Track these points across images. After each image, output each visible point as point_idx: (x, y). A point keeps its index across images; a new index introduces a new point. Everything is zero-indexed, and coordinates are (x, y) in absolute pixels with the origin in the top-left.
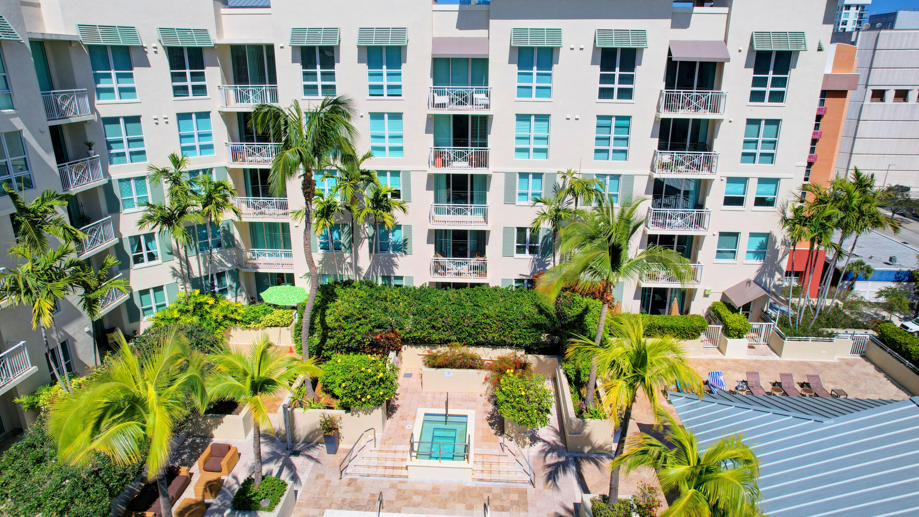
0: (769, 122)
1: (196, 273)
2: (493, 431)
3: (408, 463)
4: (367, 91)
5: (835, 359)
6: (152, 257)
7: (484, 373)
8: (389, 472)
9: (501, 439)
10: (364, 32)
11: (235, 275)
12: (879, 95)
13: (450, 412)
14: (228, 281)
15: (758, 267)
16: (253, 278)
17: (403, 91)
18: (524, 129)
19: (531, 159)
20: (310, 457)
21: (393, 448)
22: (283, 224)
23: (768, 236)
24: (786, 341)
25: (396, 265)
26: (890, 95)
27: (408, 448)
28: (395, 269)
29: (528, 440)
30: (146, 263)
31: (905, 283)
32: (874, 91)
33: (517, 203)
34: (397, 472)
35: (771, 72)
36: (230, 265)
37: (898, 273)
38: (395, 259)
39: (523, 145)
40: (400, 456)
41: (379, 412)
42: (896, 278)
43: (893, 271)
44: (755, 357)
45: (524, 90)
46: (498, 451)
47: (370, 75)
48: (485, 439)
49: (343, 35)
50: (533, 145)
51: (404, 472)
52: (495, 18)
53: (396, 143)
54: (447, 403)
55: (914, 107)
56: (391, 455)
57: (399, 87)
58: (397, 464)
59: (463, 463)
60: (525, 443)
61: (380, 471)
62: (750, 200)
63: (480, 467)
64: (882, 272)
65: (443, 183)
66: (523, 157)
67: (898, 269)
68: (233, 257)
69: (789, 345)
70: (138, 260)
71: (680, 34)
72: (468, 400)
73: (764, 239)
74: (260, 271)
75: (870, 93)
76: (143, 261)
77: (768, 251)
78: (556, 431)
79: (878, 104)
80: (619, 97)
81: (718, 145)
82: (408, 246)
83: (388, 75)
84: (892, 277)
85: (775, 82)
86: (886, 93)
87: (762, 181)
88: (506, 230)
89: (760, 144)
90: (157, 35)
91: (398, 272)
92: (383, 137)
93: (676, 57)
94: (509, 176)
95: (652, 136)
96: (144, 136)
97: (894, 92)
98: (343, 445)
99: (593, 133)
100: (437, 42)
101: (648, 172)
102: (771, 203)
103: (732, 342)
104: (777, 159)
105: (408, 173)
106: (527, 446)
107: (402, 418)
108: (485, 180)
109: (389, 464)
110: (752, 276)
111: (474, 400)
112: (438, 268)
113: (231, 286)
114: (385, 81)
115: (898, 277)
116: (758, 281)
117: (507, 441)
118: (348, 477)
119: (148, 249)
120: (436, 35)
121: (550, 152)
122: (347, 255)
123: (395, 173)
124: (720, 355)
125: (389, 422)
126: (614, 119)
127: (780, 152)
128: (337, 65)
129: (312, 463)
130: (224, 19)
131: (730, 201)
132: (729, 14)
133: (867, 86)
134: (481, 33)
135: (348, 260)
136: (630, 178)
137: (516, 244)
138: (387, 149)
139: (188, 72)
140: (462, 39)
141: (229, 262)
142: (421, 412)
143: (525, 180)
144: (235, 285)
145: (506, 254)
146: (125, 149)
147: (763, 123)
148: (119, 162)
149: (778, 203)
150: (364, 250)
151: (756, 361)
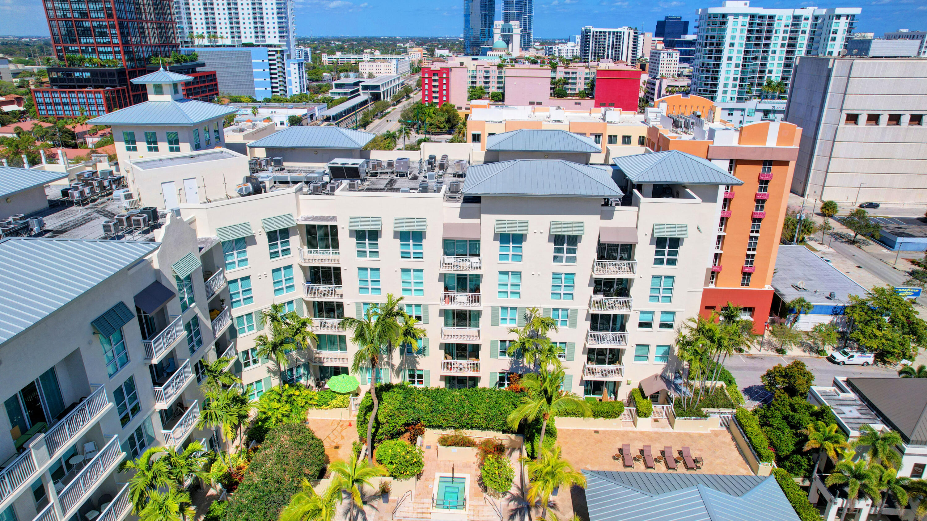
0: (667, 277)
1: (283, 369)
2: (481, 489)
3: (431, 511)
4: (400, 255)
5: (708, 431)
6: (255, 362)
7: (475, 450)
8: (420, 515)
9: (484, 494)
10: (398, 220)
11: (307, 366)
12: (853, 118)
13: (456, 475)
14: (302, 371)
15: (663, 366)
16: (318, 369)
17: (424, 255)
18: (504, 279)
19: (509, 298)
20: (373, 507)
21: (422, 501)
22: (340, 336)
23: (669, 347)
24: (676, 420)
25: (418, 363)
26: (863, 119)
27: (431, 501)
28: (417, 366)
29: (500, 495)
30: (252, 366)
31: (841, 316)
32: (848, 115)
33: (500, 325)
34: (425, 515)
35: (667, 247)
36: (303, 360)
37: (835, 307)
38: (418, 359)
39: (503, 289)
40: (426, 506)
41: (413, 479)
42: (833, 312)
43: (831, 306)
44: (656, 430)
45: (504, 257)
46: (482, 503)
47: (402, 245)
48: (476, 495)
49: (384, 221)
50: (510, 289)
51: (429, 516)
52: (483, 214)
53: (419, 287)
54: (453, 469)
55: (884, 129)
56: (421, 505)
57: (422, 253)
58: (425, 511)
59: (463, 511)
60: (499, 497)
61: (415, 515)
62: (656, 324)
63: (472, 513)
64: (822, 307)
65: (451, 316)
66: (503, 297)
67: (835, 304)
68: (305, 354)
69: (678, 421)
70: (247, 365)
71: (606, 223)
72: (466, 466)
73: (667, 348)
74: (325, 365)
75: (844, 117)
76: (249, 365)
77: (669, 356)
78: (518, 488)
79: (852, 127)
80: (566, 262)
81: (633, 291)
82: (426, 351)
83: (414, 245)
84: (830, 311)
85: (670, 253)
86: (860, 117)
87: (664, 313)
88: (493, 342)
89: (661, 290)
90: (261, 224)
91: (419, 367)
92: (410, 283)
93: (603, 240)
94: (494, 309)
95: (589, 285)
96: (252, 287)
97: (867, 116)
98: (392, 497)
99: (550, 282)
100: (447, 227)
101: (587, 307)
102: (670, 326)
103: (641, 421)
104: (673, 299)
105: (426, 306)
106: (500, 499)
107: (427, 480)
108: (478, 314)
109: (420, 511)
110: (659, 372)
111: (470, 467)
112: (446, 365)
113: (304, 374)
114: (412, 250)
115: (835, 311)
116: (663, 377)
117: (488, 497)
118: (397, 518)
119: (253, 357)
120: (446, 221)
121: (522, 294)
122: (385, 356)
123: (418, 306)
124: (633, 428)
125: (418, 482)
126: (564, 275)
127: (675, 295)
128: (379, 239)
129: (374, 511)
130: (300, 201)
131: (641, 325)
132: (638, 212)
133: (841, 110)
134: (475, 221)
135: (386, 359)
136: (575, 311)
137: (499, 350)
138: (413, 290)
139: (279, 242)
140: (463, 224)
141: (302, 358)
142: (438, 475)
143: (505, 311)
144: (306, 373)
145: (493, 356)
146: (241, 297)
147: (663, 278)
148: (237, 306)
149: (675, 326)
150: (396, 353)
151: (656, 433)
